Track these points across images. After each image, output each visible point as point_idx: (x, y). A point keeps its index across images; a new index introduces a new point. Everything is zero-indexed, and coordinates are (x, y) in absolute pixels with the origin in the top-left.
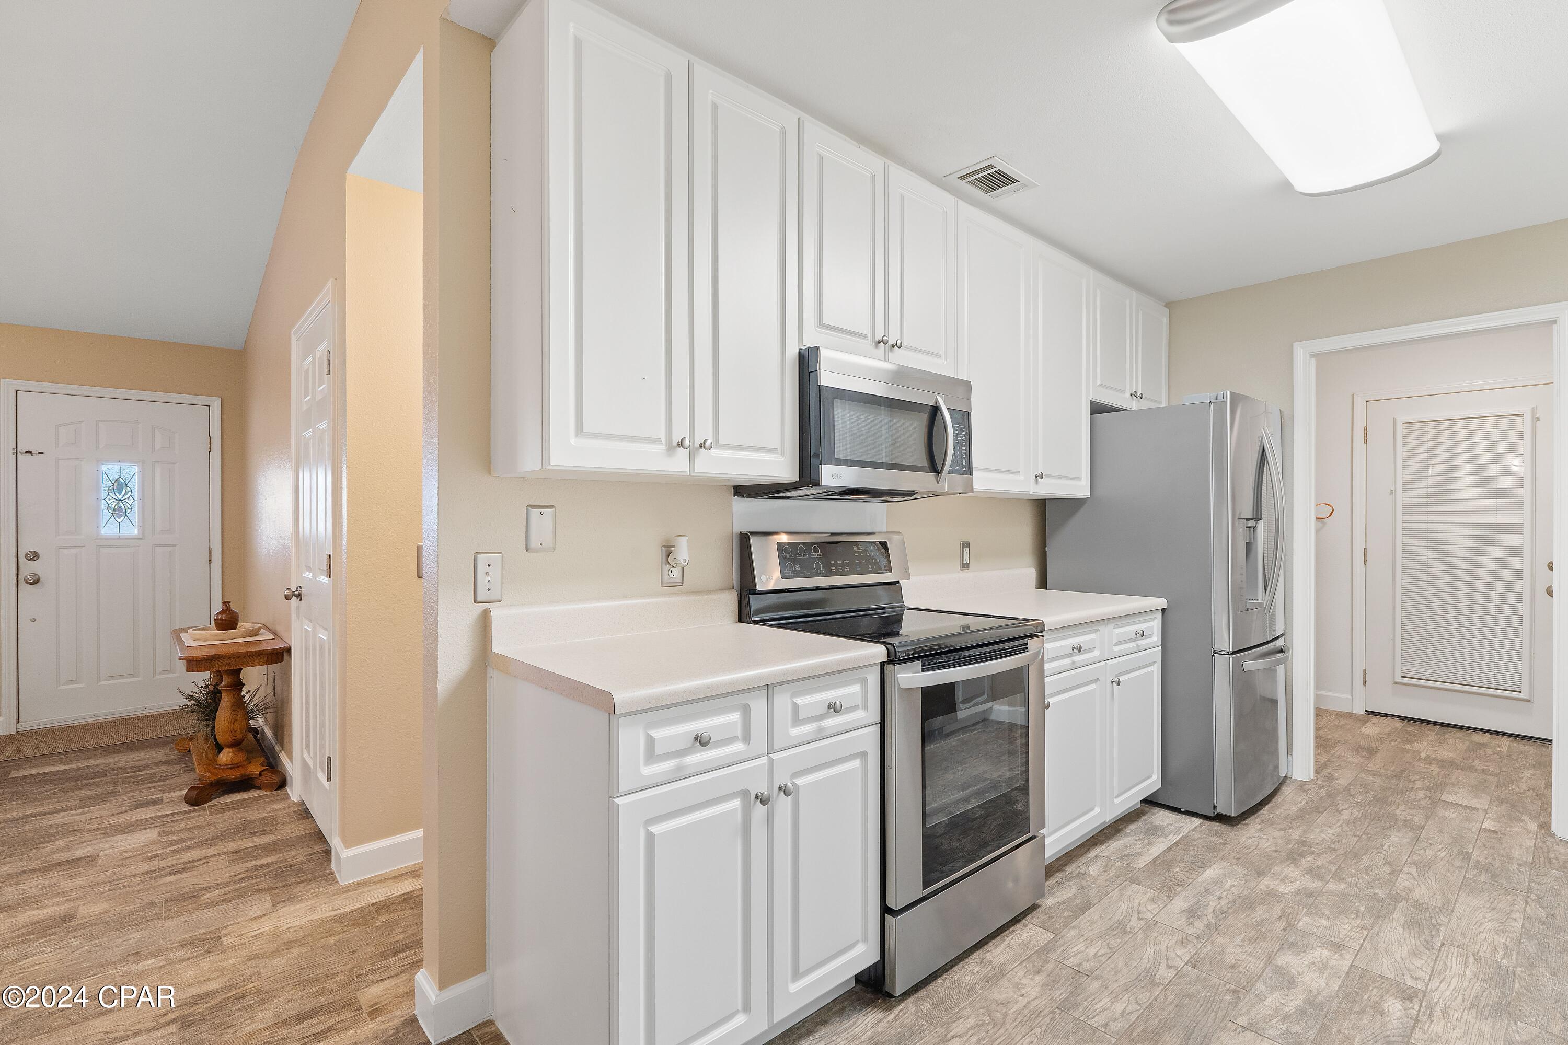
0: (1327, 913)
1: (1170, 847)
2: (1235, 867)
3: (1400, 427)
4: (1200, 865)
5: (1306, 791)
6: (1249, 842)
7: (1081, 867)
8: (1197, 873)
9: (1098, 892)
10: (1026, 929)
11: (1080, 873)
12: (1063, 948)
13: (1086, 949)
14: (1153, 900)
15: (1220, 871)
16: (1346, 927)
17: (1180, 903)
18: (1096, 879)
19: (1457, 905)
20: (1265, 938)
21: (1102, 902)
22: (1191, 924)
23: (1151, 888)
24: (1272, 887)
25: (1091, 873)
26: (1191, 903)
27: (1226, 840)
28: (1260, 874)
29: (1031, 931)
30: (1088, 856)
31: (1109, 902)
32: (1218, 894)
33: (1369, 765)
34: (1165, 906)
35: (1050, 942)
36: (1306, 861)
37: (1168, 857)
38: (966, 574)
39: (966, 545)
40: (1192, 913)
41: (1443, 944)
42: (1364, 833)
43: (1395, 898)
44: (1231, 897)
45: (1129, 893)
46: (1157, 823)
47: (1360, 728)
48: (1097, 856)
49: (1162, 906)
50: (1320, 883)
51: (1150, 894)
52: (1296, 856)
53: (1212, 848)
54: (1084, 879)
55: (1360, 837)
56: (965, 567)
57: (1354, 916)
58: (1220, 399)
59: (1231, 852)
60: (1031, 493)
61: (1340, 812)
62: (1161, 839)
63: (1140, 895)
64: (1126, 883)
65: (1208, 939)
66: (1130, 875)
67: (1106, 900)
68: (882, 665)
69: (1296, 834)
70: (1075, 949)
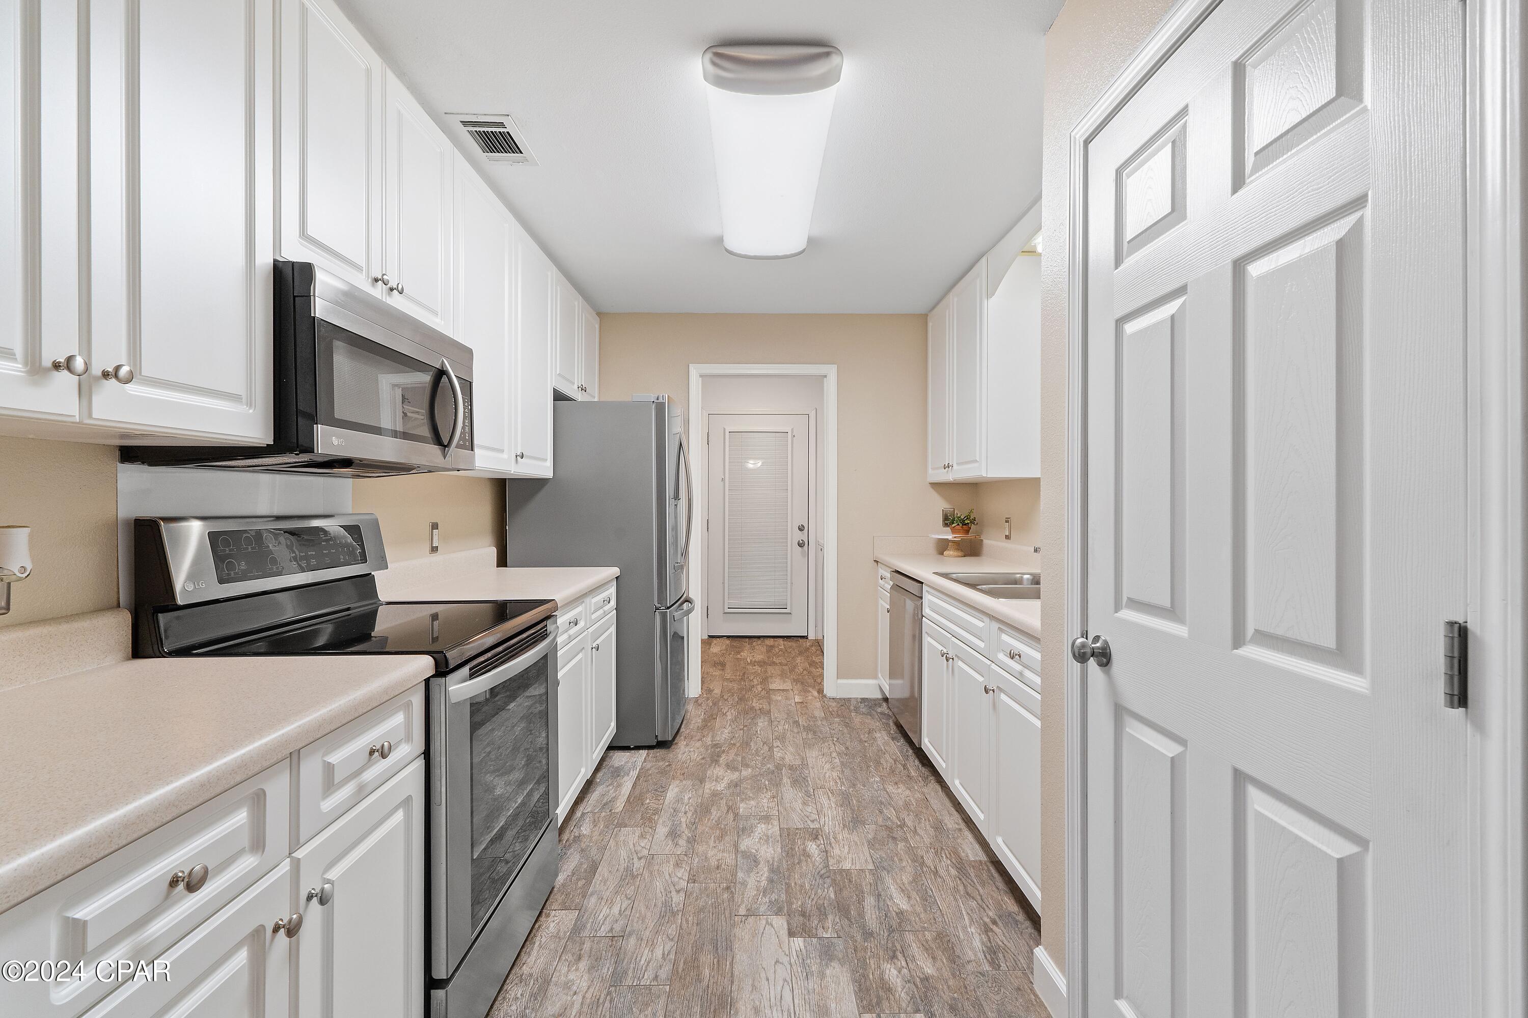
0: (751, 795)
1: (635, 783)
2: (684, 782)
3: (727, 433)
4: (661, 790)
5: (700, 705)
6: (684, 759)
7: (574, 830)
8: (662, 798)
9: (598, 849)
10: (551, 919)
11: (575, 837)
12: (591, 920)
13: (610, 911)
14: (642, 836)
15: (676, 790)
16: (765, 800)
17: (662, 830)
18: (591, 837)
19: (808, 759)
20: (726, 833)
21: (605, 857)
22: (676, 844)
23: (636, 826)
24: (713, 788)
25: (585, 833)
26: (669, 826)
27: (669, 762)
28: (702, 781)
29: (556, 918)
30: (575, 817)
31: (610, 855)
32: (683, 810)
33: (726, 675)
34: (653, 838)
35: (577, 919)
36: (723, 759)
37: (637, 792)
38: (436, 557)
39: (435, 526)
40: (673, 834)
41: (814, 790)
42: (744, 726)
43: (779, 767)
44: (692, 808)
45: (622, 838)
46: (616, 765)
47: (709, 649)
48: (583, 814)
49: (651, 839)
50: (737, 773)
51: (638, 831)
52: (715, 758)
53: (663, 772)
54: (580, 841)
55: (743, 729)
56: (434, 549)
57: (765, 790)
58: (661, 400)
59: (677, 770)
60: (512, 472)
61: (725, 714)
62: (626, 778)
63: (630, 836)
64: (616, 830)
65: (693, 852)
66: (616, 821)
67: (607, 853)
68: (427, 681)
69: (708, 740)
70: (602, 915)
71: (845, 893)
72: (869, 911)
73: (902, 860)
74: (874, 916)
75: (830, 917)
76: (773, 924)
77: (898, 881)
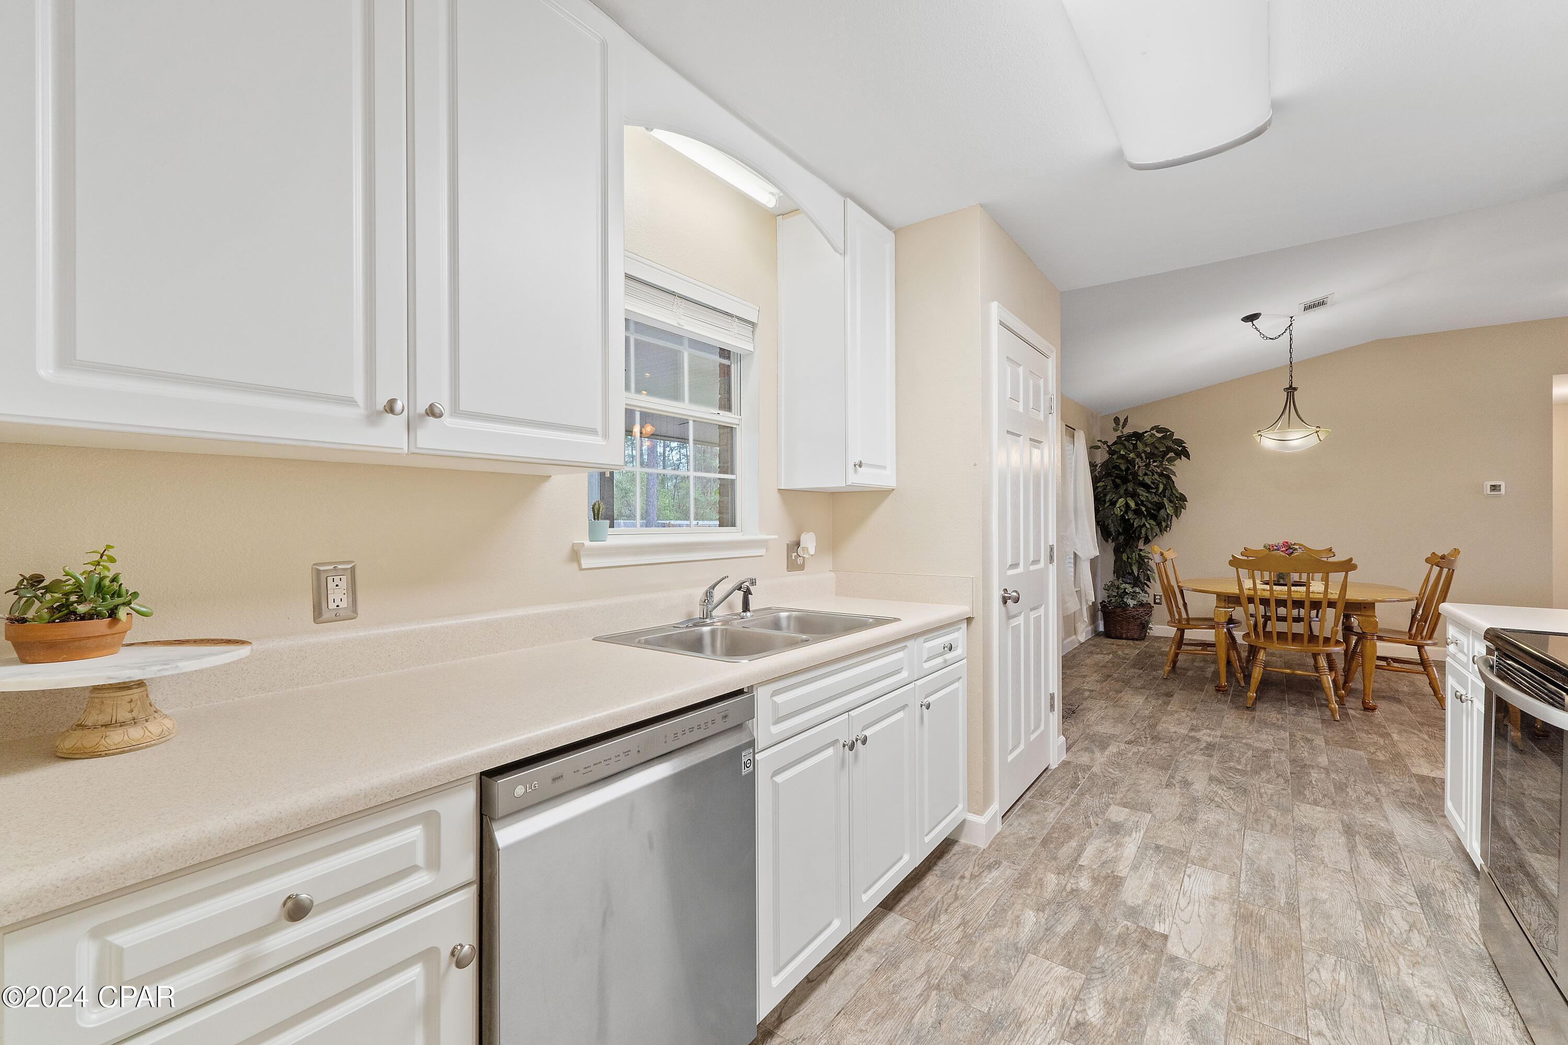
71: (1085, 945)
72: (1070, 922)
73: (986, 949)
74: (1069, 917)
75: (1116, 933)
76: (1183, 950)
77: (1014, 932)
